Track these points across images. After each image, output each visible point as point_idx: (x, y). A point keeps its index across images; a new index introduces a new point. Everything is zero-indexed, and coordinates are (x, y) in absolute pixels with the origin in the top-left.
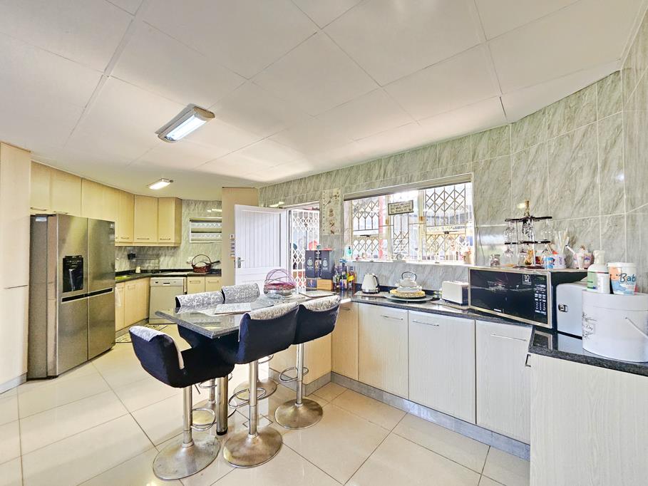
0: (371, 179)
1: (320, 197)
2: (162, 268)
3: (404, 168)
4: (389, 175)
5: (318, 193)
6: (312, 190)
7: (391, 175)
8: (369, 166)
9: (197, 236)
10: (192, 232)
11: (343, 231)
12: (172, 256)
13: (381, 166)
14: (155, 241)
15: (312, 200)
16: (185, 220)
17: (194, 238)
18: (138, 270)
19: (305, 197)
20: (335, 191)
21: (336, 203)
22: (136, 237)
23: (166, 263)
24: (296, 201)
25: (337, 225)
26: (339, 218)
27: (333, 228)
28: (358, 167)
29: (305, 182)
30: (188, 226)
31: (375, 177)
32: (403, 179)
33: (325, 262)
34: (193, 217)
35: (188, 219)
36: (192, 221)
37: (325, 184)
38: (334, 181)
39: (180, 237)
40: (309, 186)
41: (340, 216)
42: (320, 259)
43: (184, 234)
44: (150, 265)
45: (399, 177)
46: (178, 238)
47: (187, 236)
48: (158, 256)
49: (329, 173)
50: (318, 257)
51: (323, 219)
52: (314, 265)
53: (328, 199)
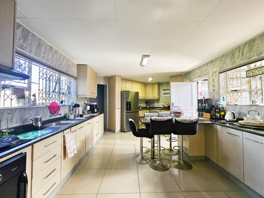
0: (234, 59)
1: (208, 74)
2: (155, 107)
3: (255, 47)
4: (245, 54)
5: (207, 72)
6: (204, 71)
7: (247, 54)
8: (232, 52)
9: (165, 95)
10: (164, 94)
11: (219, 89)
12: (157, 103)
13: (240, 50)
14: (152, 98)
15: (205, 76)
16: (161, 90)
17: (164, 96)
18: (148, 107)
19: (201, 75)
20: (215, 70)
21: (216, 75)
22: (147, 96)
23: (156, 105)
24: (198, 77)
25: (216, 86)
26: (217, 83)
27: (214, 88)
28: (226, 55)
29: (201, 68)
30: (162, 92)
31: (236, 58)
32: (255, 54)
33: (207, 104)
34: (164, 89)
35: (162, 90)
36: (164, 90)
37: (210, 67)
38: (214, 65)
39: (160, 96)
40: (203, 69)
41: (217, 82)
42: (204, 103)
43: (161, 95)
44: (151, 106)
45: (252, 54)
46: (159, 96)
47: (162, 95)
48: (153, 103)
49: (212, 61)
50: (204, 102)
51: (210, 84)
52: (202, 106)
53: (211, 74)
